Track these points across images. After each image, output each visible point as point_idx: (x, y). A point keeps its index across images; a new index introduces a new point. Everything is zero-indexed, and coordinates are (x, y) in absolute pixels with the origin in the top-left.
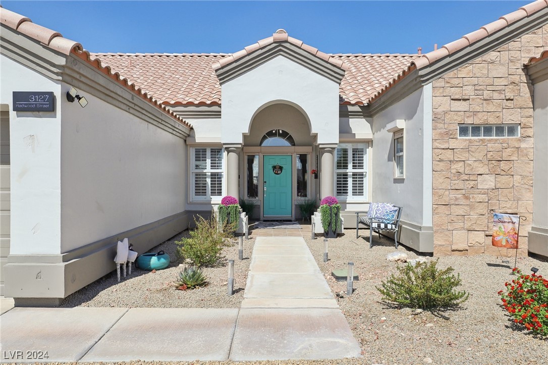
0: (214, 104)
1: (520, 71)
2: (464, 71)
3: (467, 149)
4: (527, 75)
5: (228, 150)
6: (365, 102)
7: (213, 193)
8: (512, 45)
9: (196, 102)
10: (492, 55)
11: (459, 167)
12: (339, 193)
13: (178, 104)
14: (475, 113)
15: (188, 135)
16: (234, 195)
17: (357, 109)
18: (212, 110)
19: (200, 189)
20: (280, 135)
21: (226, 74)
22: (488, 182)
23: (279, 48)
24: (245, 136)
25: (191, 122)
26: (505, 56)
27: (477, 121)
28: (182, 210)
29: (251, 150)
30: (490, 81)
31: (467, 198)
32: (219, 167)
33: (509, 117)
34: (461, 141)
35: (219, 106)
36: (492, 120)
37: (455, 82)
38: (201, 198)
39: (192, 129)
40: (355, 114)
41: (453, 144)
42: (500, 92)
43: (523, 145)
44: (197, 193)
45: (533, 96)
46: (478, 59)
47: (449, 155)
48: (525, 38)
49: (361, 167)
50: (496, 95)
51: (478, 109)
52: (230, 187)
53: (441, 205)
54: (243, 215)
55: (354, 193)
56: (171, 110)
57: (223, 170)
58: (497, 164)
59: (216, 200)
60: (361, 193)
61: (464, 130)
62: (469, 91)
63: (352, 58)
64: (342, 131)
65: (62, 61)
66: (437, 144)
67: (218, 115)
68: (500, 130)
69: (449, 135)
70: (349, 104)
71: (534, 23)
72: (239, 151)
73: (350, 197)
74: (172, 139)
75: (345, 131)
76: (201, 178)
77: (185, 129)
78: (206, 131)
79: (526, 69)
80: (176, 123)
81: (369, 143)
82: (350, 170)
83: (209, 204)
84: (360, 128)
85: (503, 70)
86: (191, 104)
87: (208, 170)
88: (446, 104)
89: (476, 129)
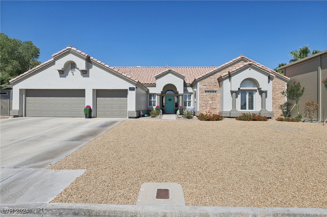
0: (154, 84)
1: (217, 80)
2: (206, 80)
3: (206, 95)
4: (218, 81)
5: (158, 95)
6: (191, 83)
7: (153, 106)
8: (215, 75)
9: (150, 83)
10: (211, 77)
11: (205, 99)
12: (185, 106)
13: (145, 84)
14: (208, 88)
15: (148, 91)
16: (159, 105)
17: (189, 85)
18: (154, 85)
19: (150, 104)
20: (171, 90)
21: (157, 77)
22: (210, 102)
23: (170, 72)
24: (161, 92)
25: (148, 88)
26: (214, 77)
27: (208, 90)
28: (146, 109)
29: (163, 95)
30: (211, 82)
31: (206, 105)
32: (155, 99)
33: (215, 89)
34: (205, 94)
35: (156, 84)
36: (211, 90)
37: (204, 82)
38: (150, 107)
39: (149, 90)
40: (189, 86)
41: (203, 94)
42: (213, 84)
43: (217, 95)
44: (150, 106)
45: (219, 85)
46: (209, 77)
47: (203, 97)
48: (218, 73)
49: (190, 99)
50: (212, 85)
51: (208, 87)
52: (157, 103)
53: (201, 106)
54: (161, 110)
55: (188, 106)
56: (144, 85)
57: (156, 100)
58: (212, 99)
59: (154, 107)
60: (190, 106)
61: (206, 92)
62: (207, 84)
63: (192, 68)
64: (184, 90)
65: (136, 83)
66: (200, 94)
67: (155, 86)
68: (213, 92)
69: (202, 92)
70: (187, 84)
71: (219, 70)
72: (160, 95)
73: (187, 107)
74: (144, 92)
75: (185, 90)
76: (150, 102)
77: (147, 90)
78: (152, 90)
79: (218, 79)
80: (145, 88)
81: (192, 93)
82: (187, 100)
83: (152, 108)
84: (190, 90)
85: (213, 80)
86: (148, 84)
87: (152, 100)
88: (202, 86)
89: (208, 91)
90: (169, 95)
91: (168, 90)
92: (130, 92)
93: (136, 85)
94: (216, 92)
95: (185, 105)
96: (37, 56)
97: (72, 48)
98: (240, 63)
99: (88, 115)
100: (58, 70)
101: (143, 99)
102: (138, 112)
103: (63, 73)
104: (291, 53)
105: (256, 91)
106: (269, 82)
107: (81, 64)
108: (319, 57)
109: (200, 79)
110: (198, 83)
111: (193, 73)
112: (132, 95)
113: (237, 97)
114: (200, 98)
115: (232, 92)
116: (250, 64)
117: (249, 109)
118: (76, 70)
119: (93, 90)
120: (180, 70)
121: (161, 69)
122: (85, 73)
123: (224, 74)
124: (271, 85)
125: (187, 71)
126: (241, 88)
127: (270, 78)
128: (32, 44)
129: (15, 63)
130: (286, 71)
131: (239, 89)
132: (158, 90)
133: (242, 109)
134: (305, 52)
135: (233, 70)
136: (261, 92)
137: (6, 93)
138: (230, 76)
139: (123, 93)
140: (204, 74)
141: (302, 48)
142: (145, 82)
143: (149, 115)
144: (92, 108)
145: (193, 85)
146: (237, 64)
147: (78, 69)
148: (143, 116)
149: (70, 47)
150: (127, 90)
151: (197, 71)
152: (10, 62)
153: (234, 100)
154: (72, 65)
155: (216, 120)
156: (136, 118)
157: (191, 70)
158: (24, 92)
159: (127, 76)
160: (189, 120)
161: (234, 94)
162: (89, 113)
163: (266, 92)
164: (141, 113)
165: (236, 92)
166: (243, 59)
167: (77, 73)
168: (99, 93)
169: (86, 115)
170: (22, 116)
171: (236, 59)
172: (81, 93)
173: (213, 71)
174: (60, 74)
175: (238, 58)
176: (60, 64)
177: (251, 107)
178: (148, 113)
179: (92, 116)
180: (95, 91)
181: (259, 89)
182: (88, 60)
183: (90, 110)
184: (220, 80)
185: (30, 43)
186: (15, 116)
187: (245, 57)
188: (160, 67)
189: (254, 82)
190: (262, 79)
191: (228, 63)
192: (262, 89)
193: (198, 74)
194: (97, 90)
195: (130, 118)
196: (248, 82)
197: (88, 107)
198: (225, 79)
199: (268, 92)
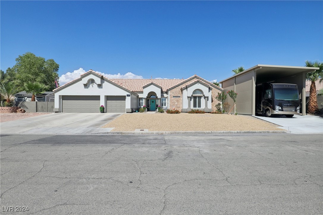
0: (142, 91)
2: (173, 90)
5: (144, 99)
6: (166, 91)
8: (179, 86)
10: (177, 88)
11: (173, 101)
16: (145, 105)
18: (142, 92)
19: (140, 105)
21: (144, 87)
22: (176, 103)
23: (152, 84)
24: (147, 96)
25: (138, 94)
26: (178, 88)
28: (137, 108)
29: (148, 98)
30: (176, 91)
33: (179, 95)
36: (177, 96)
38: (140, 106)
40: (164, 93)
41: (172, 98)
42: (178, 92)
43: (180, 99)
44: (139, 106)
45: (181, 93)
46: (175, 88)
48: (181, 86)
49: (166, 101)
51: (175, 94)
52: (144, 104)
54: (146, 109)
56: (135, 92)
57: (143, 102)
58: (177, 101)
59: (142, 107)
60: (166, 106)
61: (174, 97)
62: (174, 92)
66: (170, 98)
67: (143, 93)
68: (178, 97)
69: (172, 97)
70: (163, 91)
71: (182, 84)
72: (146, 99)
73: (164, 106)
74: (135, 97)
75: (162, 96)
76: (140, 103)
77: (137, 95)
78: (141, 96)
79: (181, 89)
80: (136, 94)
81: (166, 98)
82: (164, 102)
83: (141, 107)
84: (165, 95)
85: (178, 90)
86: (138, 91)
87: (141, 102)
88: (171, 94)
89: (175, 97)
90: (153, 99)
91: (152, 95)
92: (127, 97)
93: (131, 93)
94: (180, 97)
95: (162, 105)
96: (57, 70)
97: (93, 71)
98: (194, 80)
99: (102, 111)
100: (84, 84)
101: (135, 101)
102: (132, 109)
103: (86, 86)
104: (233, 71)
105: (202, 96)
106: (209, 91)
107: (98, 81)
108: (234, 78)
109: (170, 89)
110: (169, 92)
111: (168, 84)
112: (128, 99)
113: (191, 100)
114: (170, 100)
115: (188, 97)
116: (198, 81)
117: (198, 107)
118: (94, 84)
119: (105, 96)
120: (160, 81)
121: (147, 81)
122: (100, 86)
123: (184, 87)
124: (211, 93)
125: (164, 82)
126: (193, 95)
127: (210, 89)
128: (54, 61)
129: (43, 75)
130: (223, 84)
131: (192, 95)
132: (144, 95)
133: (194, 107)
134: (241, 70)
135: (188, 84)
136: (205, 97)
137: (42, 98)
138: (187, 88)
139: (123, 98)
140: (173, 86)
141: (239, 67)
142: (136, 90)
143: (139, 111)
144: (104, 107)
145: (167, 93)
146: (193, 80)
147: (96, 83)
148: (135, 112)
149: (91, 71)
150: (125, 96)
151: (171, 82)
152: (39, 75)
153: (189, 102)
154: (92, 81)
155: (176, 113)
156: (131, 112)
157: (168, 81)
158: (61, 97)
159: (126, 88)
160: (161, 113)
161: (189, 98)
162: (103, 110)
163: (208, 97)
164: (134, 110)
165: (190, 97)
166: (196, 77)
167: (95, 86)
168: (108, 98)
169: (101, 111)
170: (60, 112)
171: (192, 77)
172: (97, 98)
173: (182, 82)
174: (84, 86)
175: (193, 76)
176: (85, 80)
177: (200, 106)
178: (138, 110)
179: (105, 111)
180: (106, 97)
181: (204, 95)
182: (102, 78)
183: (104, 108)
184: (182, 90)
185: (52, 61)
186: (56, 112)
187: (197, 76)
188: (147, 79)
189: (201, 91)
190: (205, 90)
191: (187, 79)
192: (205, 96)
193: (172, 84)
194: (107, 96)
195: (127, 112)
196: (198, 91)
197: (102, 106)
198: (184, 89)
199: (209, 97)
